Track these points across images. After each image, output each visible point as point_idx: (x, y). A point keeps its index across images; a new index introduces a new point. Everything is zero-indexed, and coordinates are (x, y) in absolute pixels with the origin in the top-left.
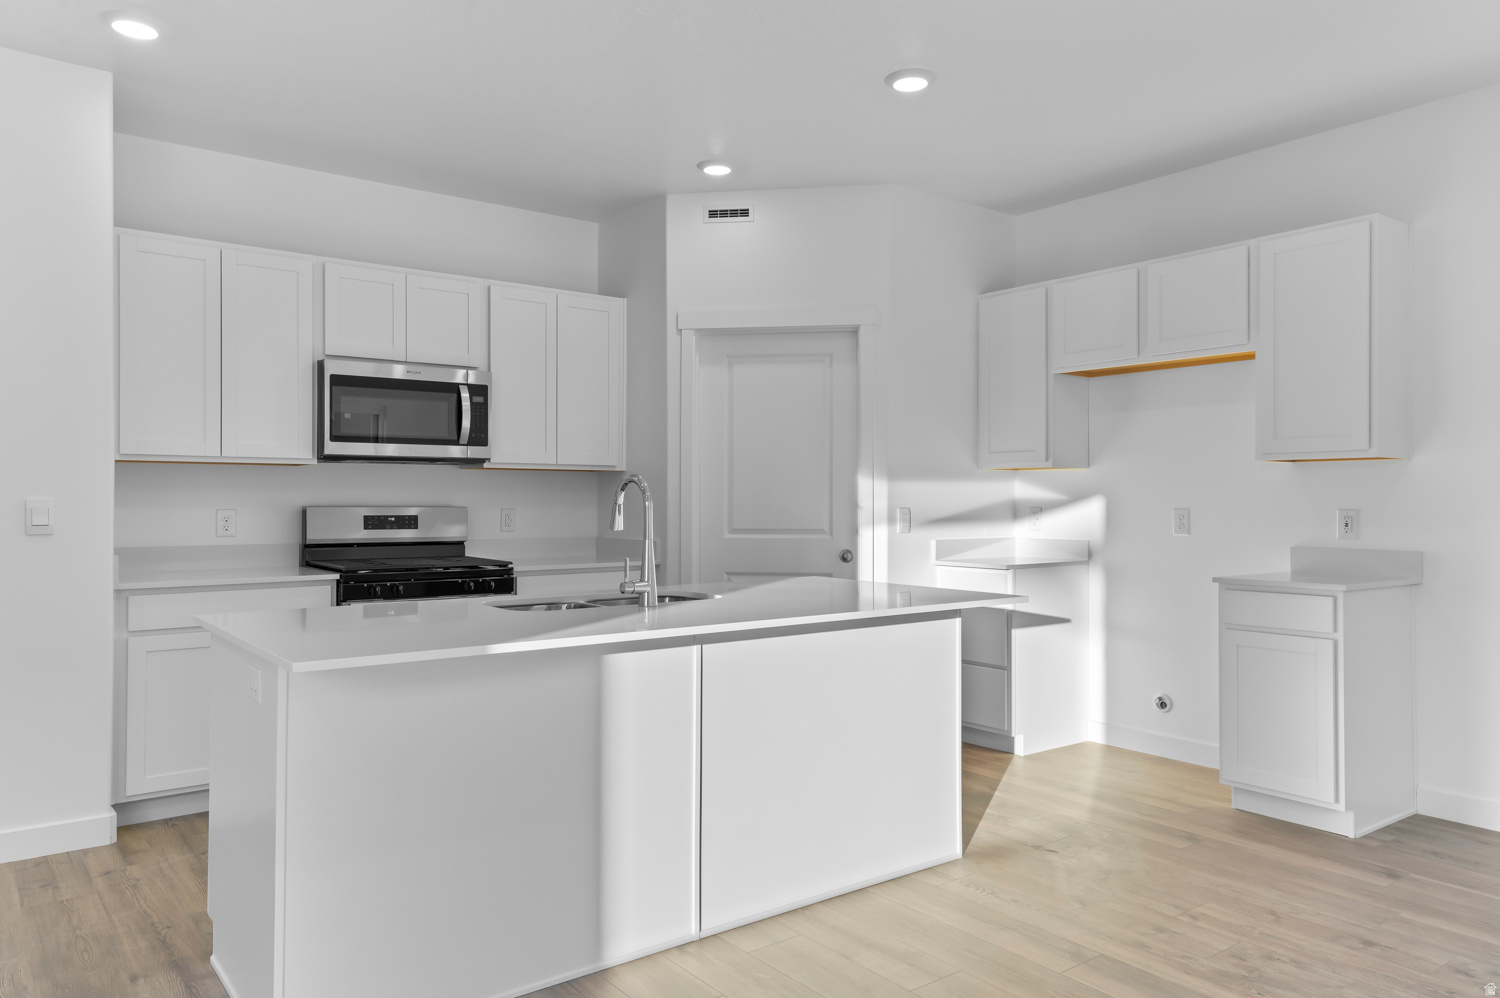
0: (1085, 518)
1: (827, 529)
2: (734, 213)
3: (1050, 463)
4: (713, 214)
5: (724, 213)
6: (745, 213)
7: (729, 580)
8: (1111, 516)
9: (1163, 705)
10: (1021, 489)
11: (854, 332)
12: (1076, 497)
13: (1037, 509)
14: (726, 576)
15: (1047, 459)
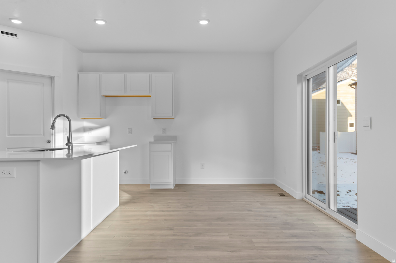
0: (105, 132)
1: (42, 133)
2: (11, 34)
3: (101, 117)
4: (3, 32)
5: (7, 33)
6: (15, 35)
7: (8, 150)
8: (111, 131)
9: (125, 173)
10: (86, 124)
11: (52, 78)
12: (102, 126)
13: (91, 129)
14: (7, 149)
15: (100, 116)
